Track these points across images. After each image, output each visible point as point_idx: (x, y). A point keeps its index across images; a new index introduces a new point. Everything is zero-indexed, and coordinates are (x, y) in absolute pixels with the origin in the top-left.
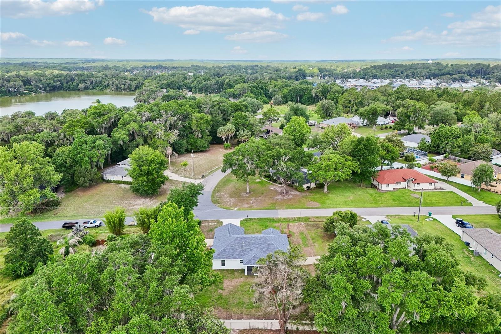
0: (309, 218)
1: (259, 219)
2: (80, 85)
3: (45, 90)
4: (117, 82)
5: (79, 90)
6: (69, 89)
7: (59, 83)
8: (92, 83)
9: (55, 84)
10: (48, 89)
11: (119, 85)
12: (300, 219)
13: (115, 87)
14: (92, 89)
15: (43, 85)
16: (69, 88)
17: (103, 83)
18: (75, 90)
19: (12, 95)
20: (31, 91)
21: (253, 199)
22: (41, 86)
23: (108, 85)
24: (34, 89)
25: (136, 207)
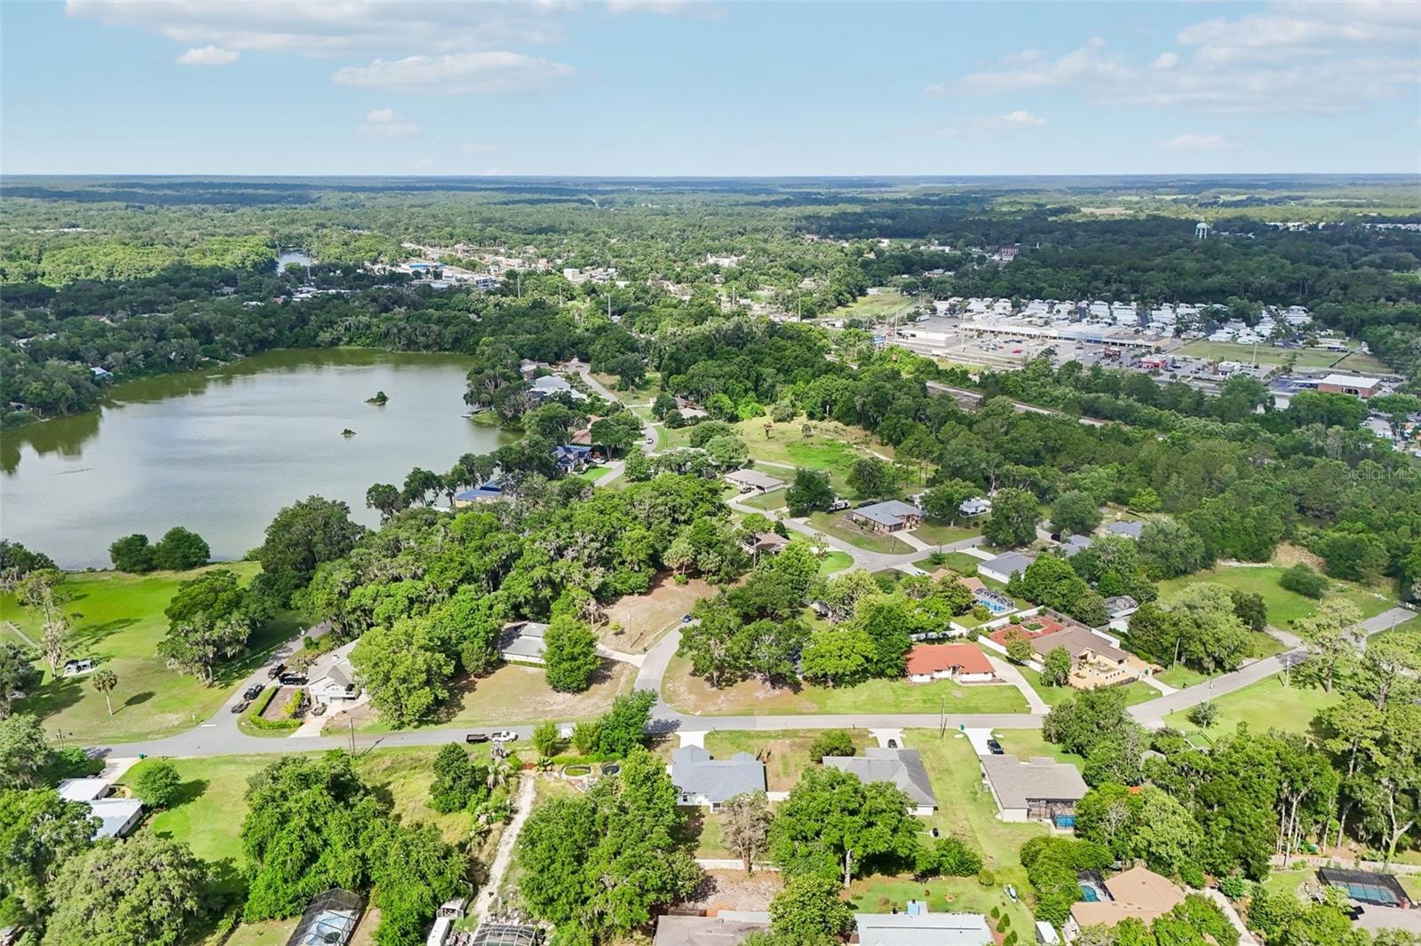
0: (798, 731)
1: (731, 732)
2: (321, 333)
3: (243, 352)
4: (409, 329)
5: (319, 345)
6: (295, 344)
7: (273, 331)
8: (348, 329)
9: (265, 335)
10: (251, 347)
11: (413, 337)
12: (785, 734)
13: (404, 341)
14: (349, 343)
15: (239, 338)
16: (296, 341)
17: (374, 329)
18: (309, 345)
19: (176, 371)
20: (214, 356)
21: (723, 698)
22: (236, 342)
23: (387, 335)
24: (222, 353)
25: (555, 707)
